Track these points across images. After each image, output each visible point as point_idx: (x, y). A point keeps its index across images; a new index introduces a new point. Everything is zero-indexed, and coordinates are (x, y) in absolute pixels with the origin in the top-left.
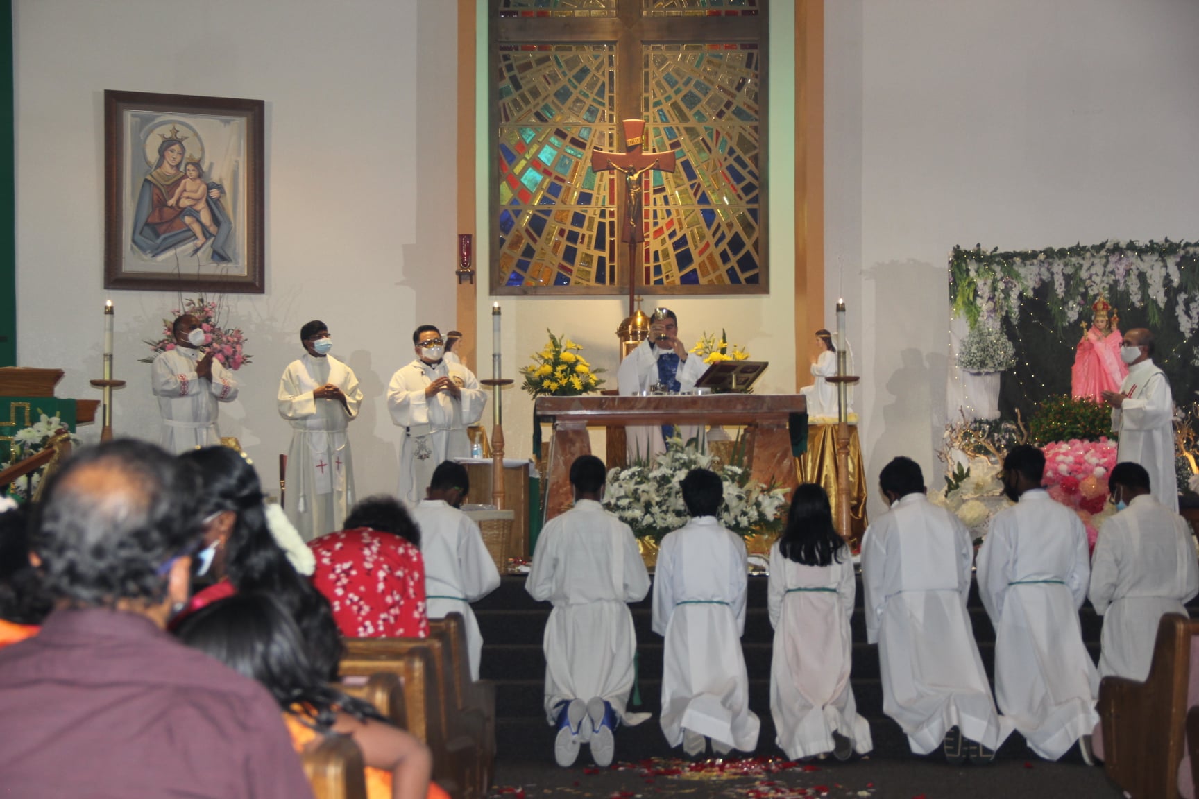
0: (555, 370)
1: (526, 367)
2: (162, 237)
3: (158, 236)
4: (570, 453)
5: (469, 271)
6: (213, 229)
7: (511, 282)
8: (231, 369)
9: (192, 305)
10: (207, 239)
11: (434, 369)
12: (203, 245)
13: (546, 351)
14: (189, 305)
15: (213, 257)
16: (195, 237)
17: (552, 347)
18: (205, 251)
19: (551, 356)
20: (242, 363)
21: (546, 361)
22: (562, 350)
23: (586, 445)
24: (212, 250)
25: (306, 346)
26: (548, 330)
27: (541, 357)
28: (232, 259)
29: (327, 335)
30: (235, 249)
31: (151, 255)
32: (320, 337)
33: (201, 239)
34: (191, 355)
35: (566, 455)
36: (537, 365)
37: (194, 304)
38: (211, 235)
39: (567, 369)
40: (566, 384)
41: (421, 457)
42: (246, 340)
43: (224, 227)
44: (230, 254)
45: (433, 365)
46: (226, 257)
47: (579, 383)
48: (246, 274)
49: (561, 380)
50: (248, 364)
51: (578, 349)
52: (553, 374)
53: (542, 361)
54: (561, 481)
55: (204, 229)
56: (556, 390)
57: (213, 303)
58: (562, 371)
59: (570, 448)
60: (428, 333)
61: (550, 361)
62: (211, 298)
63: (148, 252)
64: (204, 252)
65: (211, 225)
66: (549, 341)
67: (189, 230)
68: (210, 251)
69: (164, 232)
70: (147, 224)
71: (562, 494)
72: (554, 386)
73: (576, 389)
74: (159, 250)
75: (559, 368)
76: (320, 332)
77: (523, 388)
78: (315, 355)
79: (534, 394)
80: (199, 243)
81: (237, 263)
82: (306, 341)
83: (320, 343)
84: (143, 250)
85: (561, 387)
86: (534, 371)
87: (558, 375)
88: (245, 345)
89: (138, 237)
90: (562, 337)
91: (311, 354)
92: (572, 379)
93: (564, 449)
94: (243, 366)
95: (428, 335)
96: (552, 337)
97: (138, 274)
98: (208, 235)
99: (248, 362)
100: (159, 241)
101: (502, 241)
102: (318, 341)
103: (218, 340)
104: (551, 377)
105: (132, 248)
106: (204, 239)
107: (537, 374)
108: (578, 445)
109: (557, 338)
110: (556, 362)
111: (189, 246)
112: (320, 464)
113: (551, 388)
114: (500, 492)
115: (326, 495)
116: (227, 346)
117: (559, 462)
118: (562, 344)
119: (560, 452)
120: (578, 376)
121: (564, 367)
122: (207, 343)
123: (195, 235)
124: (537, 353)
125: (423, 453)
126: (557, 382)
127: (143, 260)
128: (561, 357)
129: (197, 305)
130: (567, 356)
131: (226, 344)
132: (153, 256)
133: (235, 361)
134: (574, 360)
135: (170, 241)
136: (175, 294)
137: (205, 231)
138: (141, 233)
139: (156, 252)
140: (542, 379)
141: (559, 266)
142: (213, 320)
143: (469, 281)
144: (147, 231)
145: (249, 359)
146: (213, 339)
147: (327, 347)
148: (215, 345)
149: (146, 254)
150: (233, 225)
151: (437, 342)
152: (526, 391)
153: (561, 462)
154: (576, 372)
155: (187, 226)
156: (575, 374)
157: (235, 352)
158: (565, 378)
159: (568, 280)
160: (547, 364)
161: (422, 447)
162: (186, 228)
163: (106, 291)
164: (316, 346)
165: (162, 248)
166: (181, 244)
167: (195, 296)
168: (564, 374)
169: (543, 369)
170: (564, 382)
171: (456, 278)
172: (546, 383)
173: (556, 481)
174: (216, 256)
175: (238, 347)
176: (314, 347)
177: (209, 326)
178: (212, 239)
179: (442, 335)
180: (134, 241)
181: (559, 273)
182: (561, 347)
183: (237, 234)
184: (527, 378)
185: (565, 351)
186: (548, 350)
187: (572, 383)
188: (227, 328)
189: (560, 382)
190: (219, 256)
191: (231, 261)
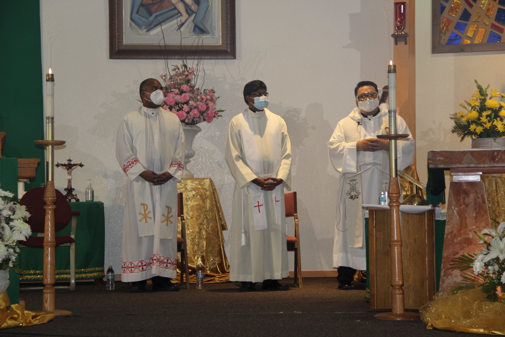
0: (480, 115)
1: (456, 114)
2: (154, 15)
3: (151, 14)
4: (465, 204)
5: (403, 33)
6: (194, 7)
7: (451, 41)
8: (205, 122)
9: (177, 70)
10: (190, 16)
11: (370, 120)
12: (186, 20)
13: (473, 99)
14: (175, 70)
15: (194, 30)
16: (179, 14)
17: (478, 96)
18: (188, 25)
19: (477, 103)
20: (214, 116)
21: (473, 108)
22: (488, 98)
23: (480, 196)
24: (194, 25)
25: (247, 101)
26: (476, 81)
27: (469, 104)
28: (210, 31)
29: (266, 94)
30: (212, 23)
31: (145, 30)
32: (260, 95)
33: (185, 16)
34: (151, 114)
35: (461, 206)
36: (465, 112)
37: (179, 69)
38: (193, 12)
39: (491, 113)
40: (490, 127)
41: (352, 197)
42: (219, 98)
43: (203, 6)
44: (208, 27)
45: (369, 117)
46: (205, 30)
47: (502, 126)
48: (221, 43)
49: (486, 124)
50: (219, 117)
51: (502, 97)
52: (479, 119)
53: (470, 108)
54: (455, 231)
55: (187, 7)
56: (481, 133)
57: (193, 68)
58: (487, 116)
59: (464, 198)
60: (365, 87)
61: (477, 107)
62: (191, 63)
63: (143, 27)
64: (187, 27)
65: (192, 4)
66: (476, 91)
67: (175, 8)
68: (192, 25)
69: (156, 12)
70: (142, 5)
71: (457, 243)
72: (479, 129)
73: (499, 131)
74: (152, 26)
75: (485, 114)
76: (260, 91)
77: (453, 132)
78: (254, 110)
79: (462, 136)
80: (183, 19)
81: (213, 34)
82: (247, 97)
83: (259, 100)
84: (140, 26)
85: (485, 130)
86: (462, 116)
87: (484, 119)
88: (218, 102)
89: (135, 16)
90: (488, 87)
91: (250, 109)
92: (495, 123)
93: (458, 201)
94: (214, 119)
95: (365, 89)
96: (480, 88)
97: (135, 46)
98: (190, 12)
99: (219, 116)
100: (152, 18)
101: (443, 8)
102: (257, 98)
103: (195, 99)
104: (477, 122)
105: (130, 25)
106: (187, 16)
107: (464, 120)
108: (472, 196)
109: (484, 87)
110: (483, 108)
111: (174, 23)
112: (257, 205)
113: (477, 131)
114: (397, 241)
115: (263, 231)
116: (201, 103)
117: (453, 212)
118: (488, 93)
119: (454, 203)
120: (502, 120)
121: (489, 112)
122: (186, 101)
123: (180, 13)
124: (466, 101)
125: (353, 194)
126: (482, 125)
127: (139, 34)
128: (486, 104)
129: (181, 70)
130: (491, 103)
131: (201, 101)
132: (148, 31)
133: (208, 116)
134: (498, 106)
135: (160, 19)
136: (162, 61)
137: (188, 8)
138: (137, 13)
139: (150, 27)
140: (469, 123)
141: (492, 26)
142: (193, 82)
143: (404, 42)
144: (143, 11)
145: (220, 113)
146: (191, 98)
147: (266, 104)
148: (191, 103)
149: (142, 30)
150: (210, 3)
151: (372, 95)
152: (455, 134)
153: (455, 212)
154: (499, 117)
155: (173, 5)
156: (498, 119)
157: (208, 108)
158: (489, 122)
159: (500, 38)
160: (474, 110)
161: (353, 189)
162: (173, 7)
163: (111, 60)
164: (255, 101)
165: (154, 24)
166: (169, 20)
167: (179, 63)
168: (489, 118)
169: (470, 115)
170: (488, 125)
171: (392, 40)
172: (473, 127)
173: (450, 231)
174: (197, 29)
175: (210, 104)
176: (253, 103)
177: (188, 87)
178: (194, 15)
179: (378, 89)
180: (132, 19)
181: (491, 31)
182: (487, 95)
183: (213, 10)
184: (456, 122)
185: (490, 99)
186: (475, 98)
187: (496, 127)
188: (204, 88)
189: (485, 126)
190: (199, 29)
191: (209, 33)
